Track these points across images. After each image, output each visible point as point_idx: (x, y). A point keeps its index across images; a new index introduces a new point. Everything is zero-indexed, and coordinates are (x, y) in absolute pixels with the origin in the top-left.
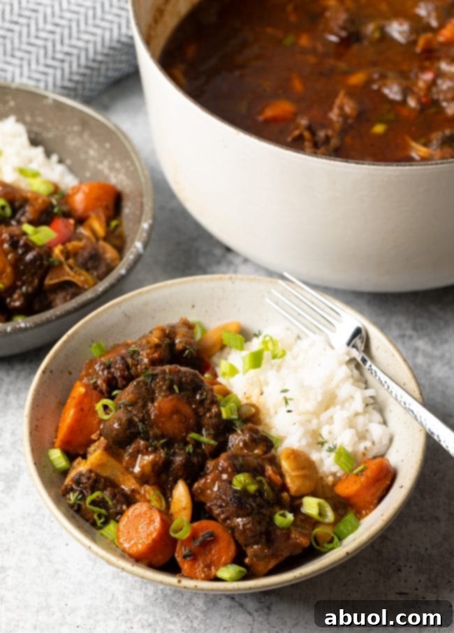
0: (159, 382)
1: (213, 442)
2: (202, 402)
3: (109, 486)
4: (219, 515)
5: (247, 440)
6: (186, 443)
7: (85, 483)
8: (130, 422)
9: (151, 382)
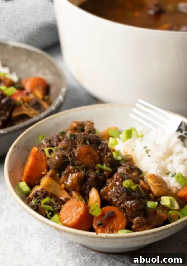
0: (78, 139)
1: (109, 169)
2: (102, 150)
3: (53, 197)
4: (116, 202)
5: (128, 169)
6: (95, 170)
7: (40, 195)
8: (64, 157)
9: (74, 139)
